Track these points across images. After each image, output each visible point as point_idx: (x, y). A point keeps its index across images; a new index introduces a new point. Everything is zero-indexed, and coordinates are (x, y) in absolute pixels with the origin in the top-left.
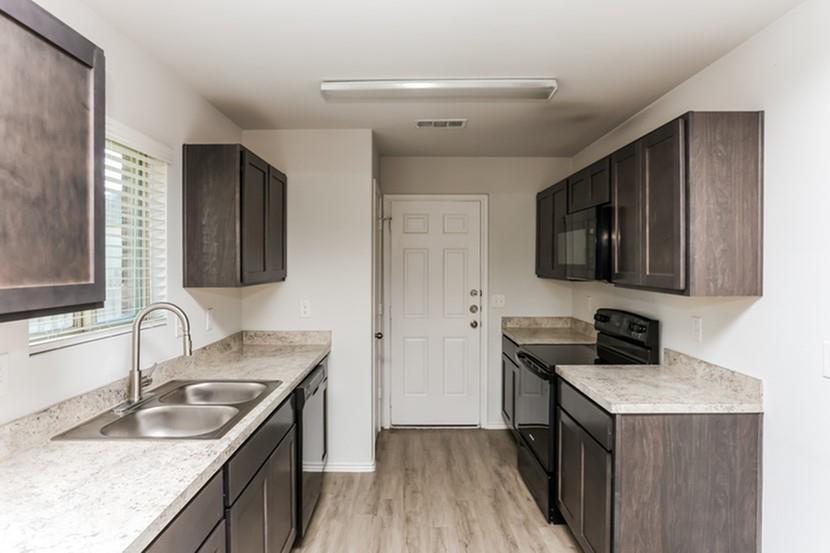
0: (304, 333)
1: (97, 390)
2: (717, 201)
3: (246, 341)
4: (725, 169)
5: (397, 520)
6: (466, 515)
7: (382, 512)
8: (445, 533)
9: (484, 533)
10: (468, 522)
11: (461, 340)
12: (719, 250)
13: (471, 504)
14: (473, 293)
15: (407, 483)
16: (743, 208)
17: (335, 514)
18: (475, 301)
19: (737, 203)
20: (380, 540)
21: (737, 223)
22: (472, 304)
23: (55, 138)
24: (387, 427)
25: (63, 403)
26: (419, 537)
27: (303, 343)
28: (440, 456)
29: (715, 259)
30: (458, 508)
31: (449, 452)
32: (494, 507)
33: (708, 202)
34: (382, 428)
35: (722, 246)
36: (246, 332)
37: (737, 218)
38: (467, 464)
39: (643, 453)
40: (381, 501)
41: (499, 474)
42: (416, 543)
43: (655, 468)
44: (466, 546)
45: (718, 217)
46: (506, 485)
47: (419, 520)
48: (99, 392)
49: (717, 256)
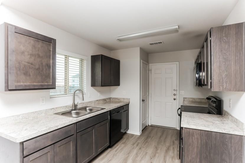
0: (124, 99)
1: (66, 106)
2: (223, 58)
3: (111, 100)
4: (227, 46)
5: (138, 148)
6: (157, 151)
7: (135, 145)
8: (148, 154)
9: (158, 157)
10: (156, 152)
11: (171, 103)
12: (224, 75)
13: (160, 148)
14: (175, 90)
15: (146, 139)
16: (235, 59)
17: (124, 143)
18: (175, 92)
19: (232, 57)
20: (130, 151)
21: (233, 65)
22: (174, 93)
23: (42, 57)
24: (150, 125)
25: (57, 108)
26: (140, 153)
27: (123, 101)
28: (159, 134)
29: (222, 78)
30: (155, 149)
31: (163, 134)
32: (166, 151)
33: (219, 58)
34: (148, 125)
35: (226, 73)
36: (112, 98)
37: (233, 63)
38: (166, 138)
39: (193, 141)
40: (137, 142)
41: (173, 142)
42: (139, 155)
43: (197, 147)
44: (151, 158)
45: (224, 63)
46: (174, 146)
47: (143, 149)
48: (66, 107)
49: (223, 77)
